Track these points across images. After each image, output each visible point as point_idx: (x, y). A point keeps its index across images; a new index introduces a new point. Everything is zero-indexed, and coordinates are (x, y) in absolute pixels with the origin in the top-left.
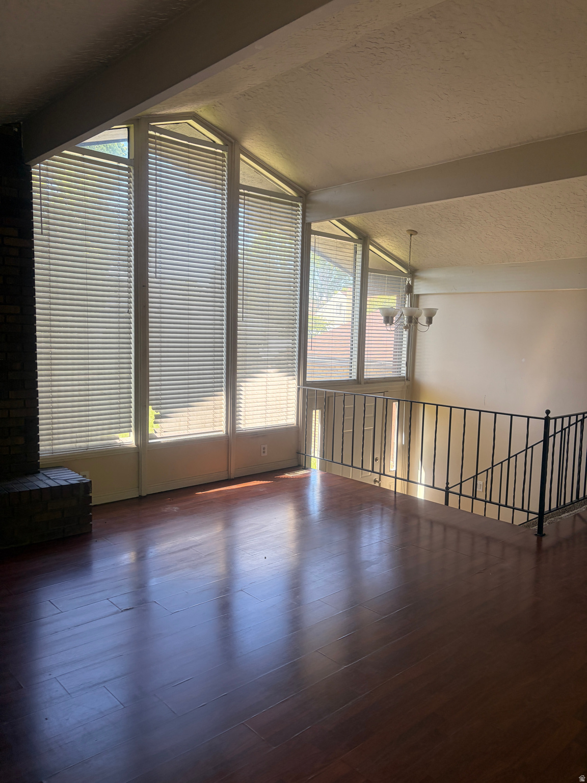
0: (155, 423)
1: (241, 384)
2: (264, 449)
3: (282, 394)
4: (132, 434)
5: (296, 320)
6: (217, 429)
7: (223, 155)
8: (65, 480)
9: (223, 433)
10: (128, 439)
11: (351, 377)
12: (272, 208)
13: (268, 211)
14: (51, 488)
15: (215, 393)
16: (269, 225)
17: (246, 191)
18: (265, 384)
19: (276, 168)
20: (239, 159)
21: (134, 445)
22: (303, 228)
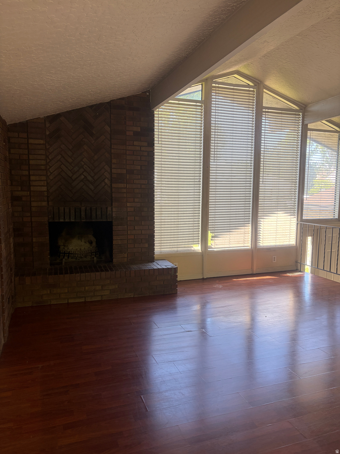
0: (211, 240)
1: (261, 220)
2: (274, 258)
3: (287, 226)
4: (200, 245)
5: (296, 182)
6: (246, 245)
7: (253, 91)
8: (166, 266)
9: (249, 247)
10: (197, 248)
11: (334, 217)
12: (282, 118)
13: (280, 120)
14: (159, 269)
15: (245, 225)
16: (280, 128)
17: (267, 110)
18: (276, 220)
19: (285, 94)
20: (263, 91)
21: (200, 251)
22: (302, 128)
